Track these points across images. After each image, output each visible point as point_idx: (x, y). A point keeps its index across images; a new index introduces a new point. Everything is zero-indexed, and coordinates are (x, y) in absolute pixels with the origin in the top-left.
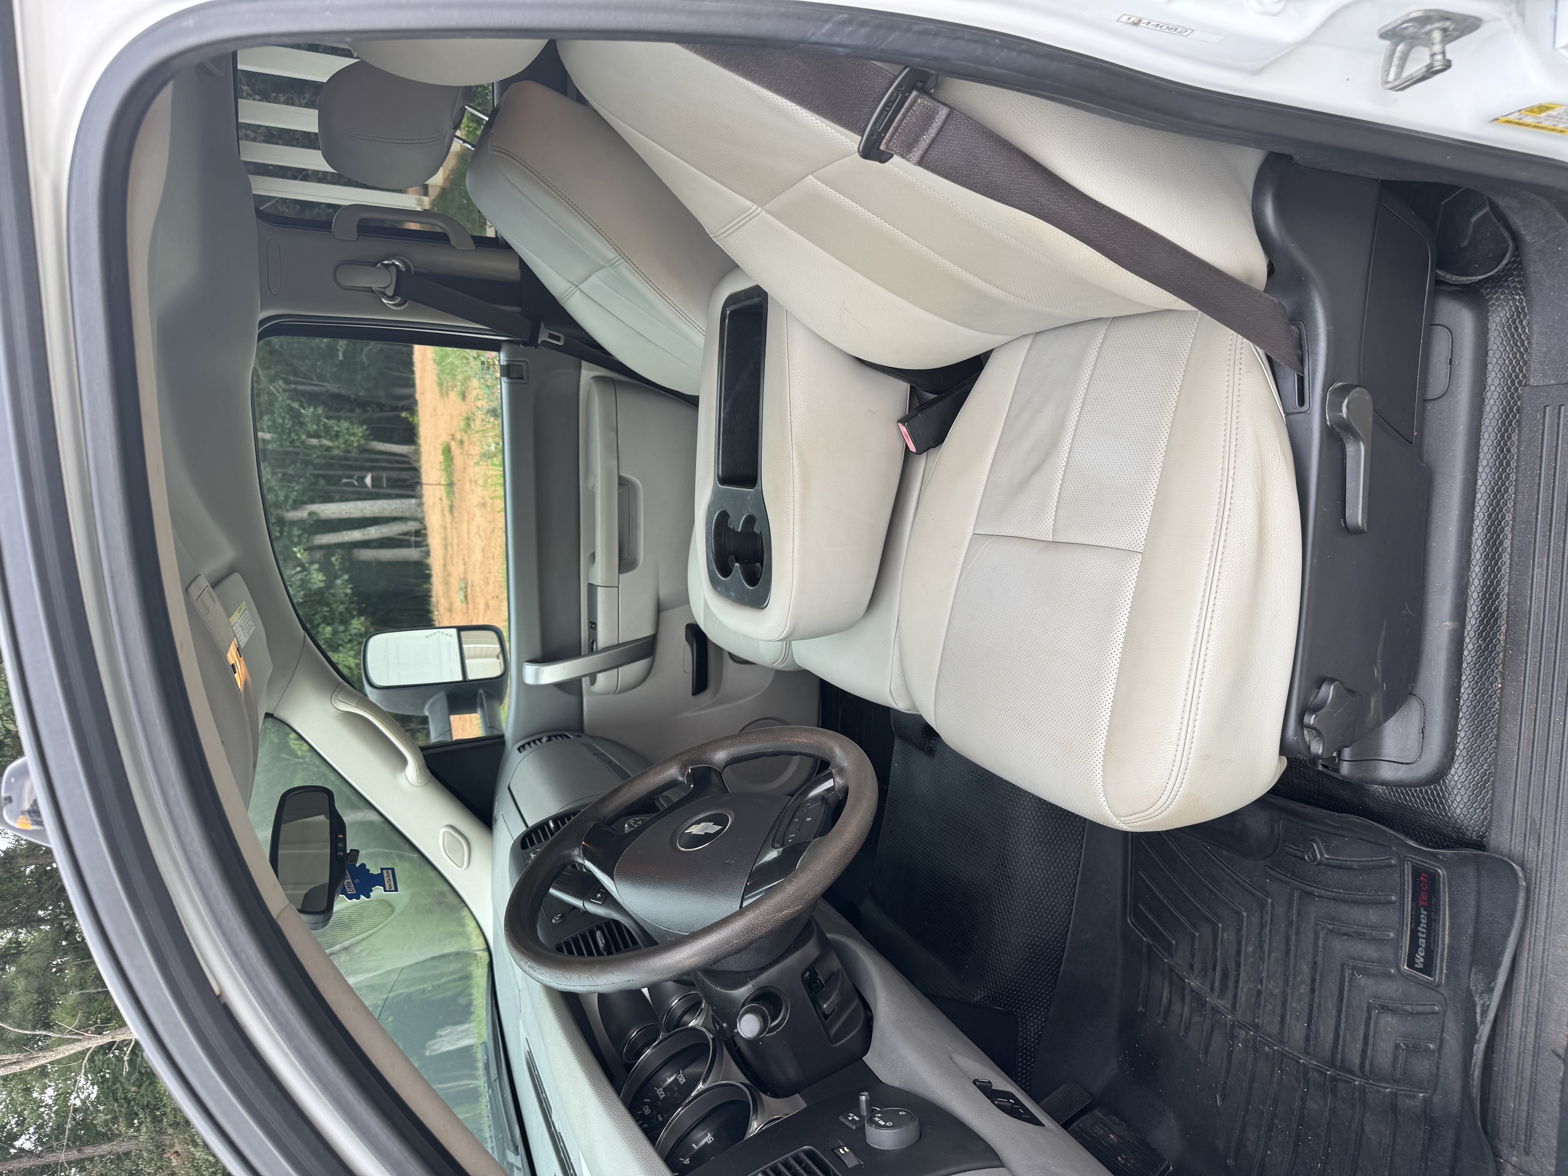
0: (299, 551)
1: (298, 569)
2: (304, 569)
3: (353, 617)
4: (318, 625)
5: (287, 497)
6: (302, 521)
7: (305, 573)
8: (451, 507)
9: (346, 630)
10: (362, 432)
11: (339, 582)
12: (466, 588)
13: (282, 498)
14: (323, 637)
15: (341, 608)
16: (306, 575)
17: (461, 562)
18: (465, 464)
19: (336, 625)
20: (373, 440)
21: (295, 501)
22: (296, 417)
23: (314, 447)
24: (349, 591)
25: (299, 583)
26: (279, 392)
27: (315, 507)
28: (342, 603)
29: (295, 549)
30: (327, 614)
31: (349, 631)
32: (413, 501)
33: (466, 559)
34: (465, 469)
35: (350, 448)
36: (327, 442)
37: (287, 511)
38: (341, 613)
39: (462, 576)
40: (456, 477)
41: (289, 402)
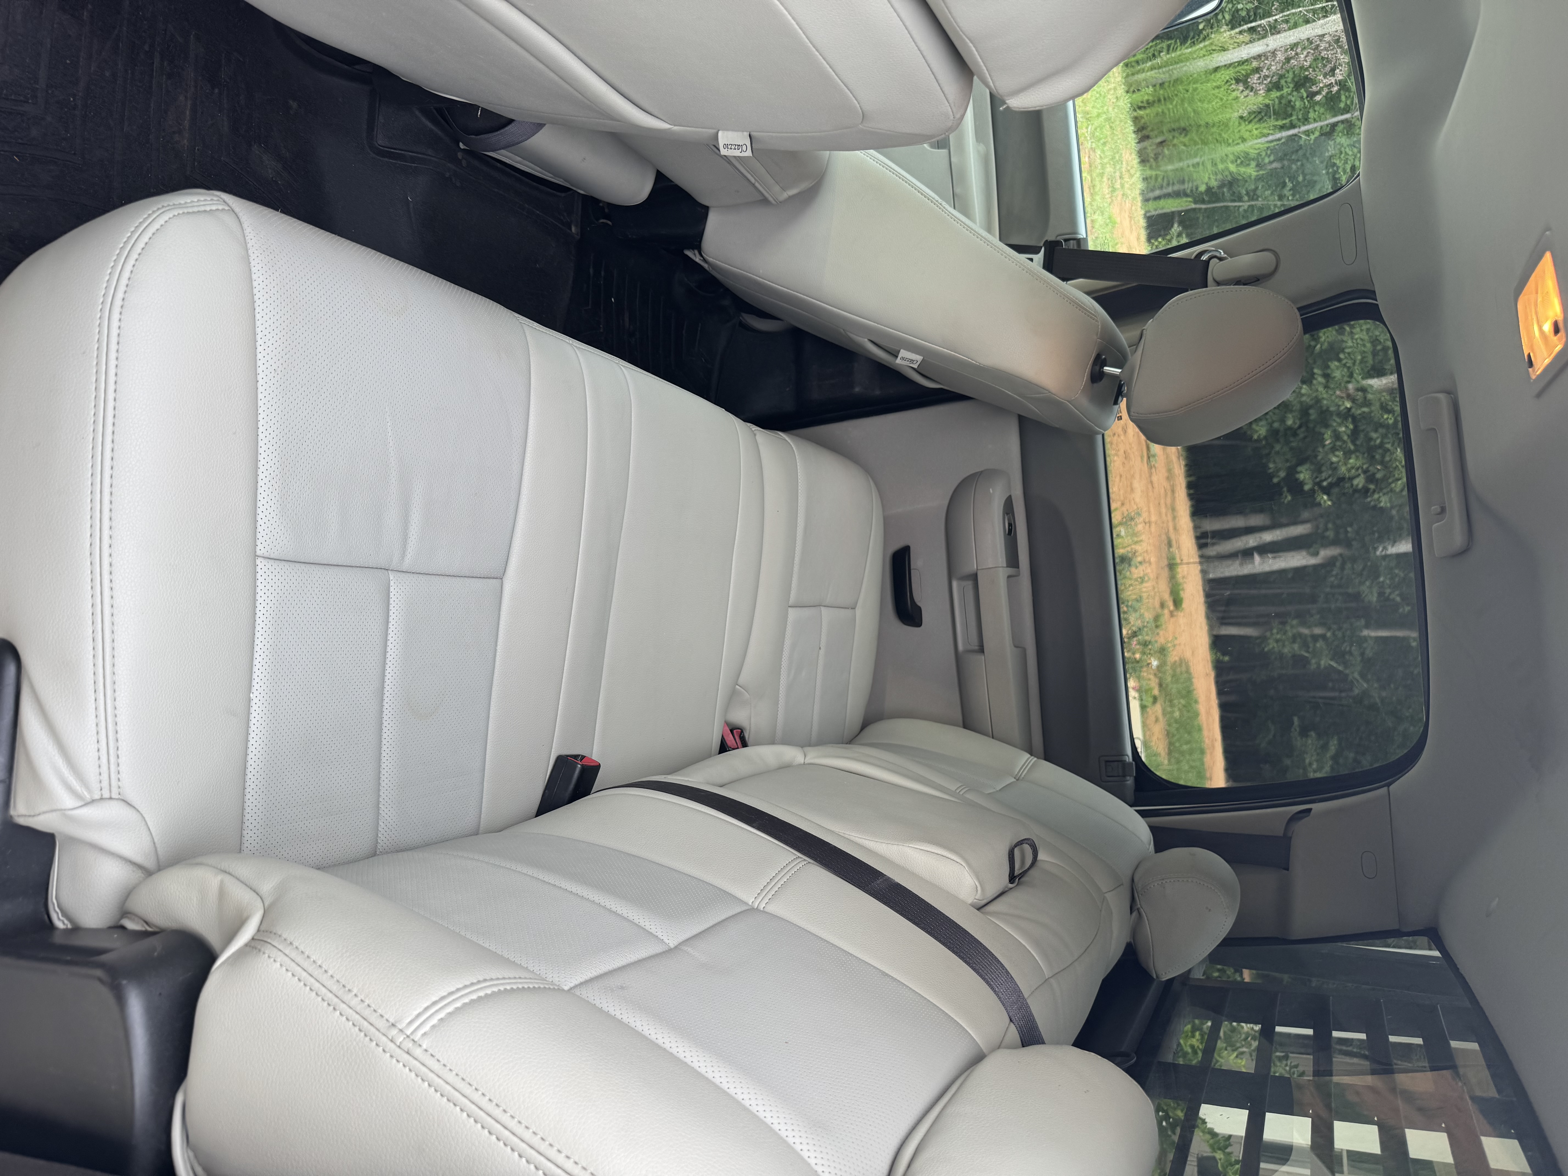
0: (1325, 501)
1: (1325, 484)
2: (1319, 484)
3: (1265, 438)
4: (1300, 427)
5: (1342, 568)
6: (1324, 546)
7: (1318, 480)
8: (1170, 545)
9: (1271, 424)
10: (1268, 644)
11: (1282, 474)
12: (1149, 458)
13: (1348, 566)
14: (1294, 414)
15: (1278, 447)
16: (1317, 477)
17: (1156, 485)
18: (1157, 583)
19: (1282, 429)
20: (1257, 638)
21: (1334, 565)
22: (1339, 655)
23: (1316, 626)
24: (1271, 465)
25: (1324, 468)
26: (1358, 681)
27: (1313, 561)
28: (1278, 453)
29: (1330, 503)
30: (1292, 439)
31: (1268, 424)
32: (1211, 576)
33: (1150, 486)
34: (1157, 578)
35: (1280, 626)
36: (1305, 631)
37: (1341, 555)
38: (1278, 441)
39: (1154, 470)
40: (1165, 573)
41: (1347, 671)
